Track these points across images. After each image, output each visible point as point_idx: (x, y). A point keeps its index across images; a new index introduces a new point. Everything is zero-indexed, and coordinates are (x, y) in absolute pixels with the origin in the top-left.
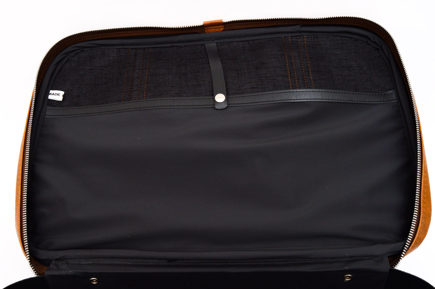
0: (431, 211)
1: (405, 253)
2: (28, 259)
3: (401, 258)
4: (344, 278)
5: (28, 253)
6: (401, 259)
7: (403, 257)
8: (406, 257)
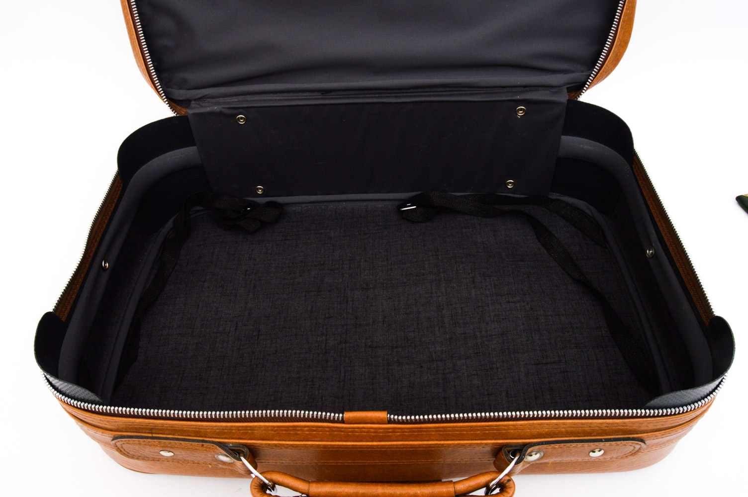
0: (630, 37)
1: (588, 85)
2: (167, 104)
3: (584, 91)
4: (516, 112)
5: (163, 94)
6: (583, 93)
7: (586, 91)
8: (589, 91)
